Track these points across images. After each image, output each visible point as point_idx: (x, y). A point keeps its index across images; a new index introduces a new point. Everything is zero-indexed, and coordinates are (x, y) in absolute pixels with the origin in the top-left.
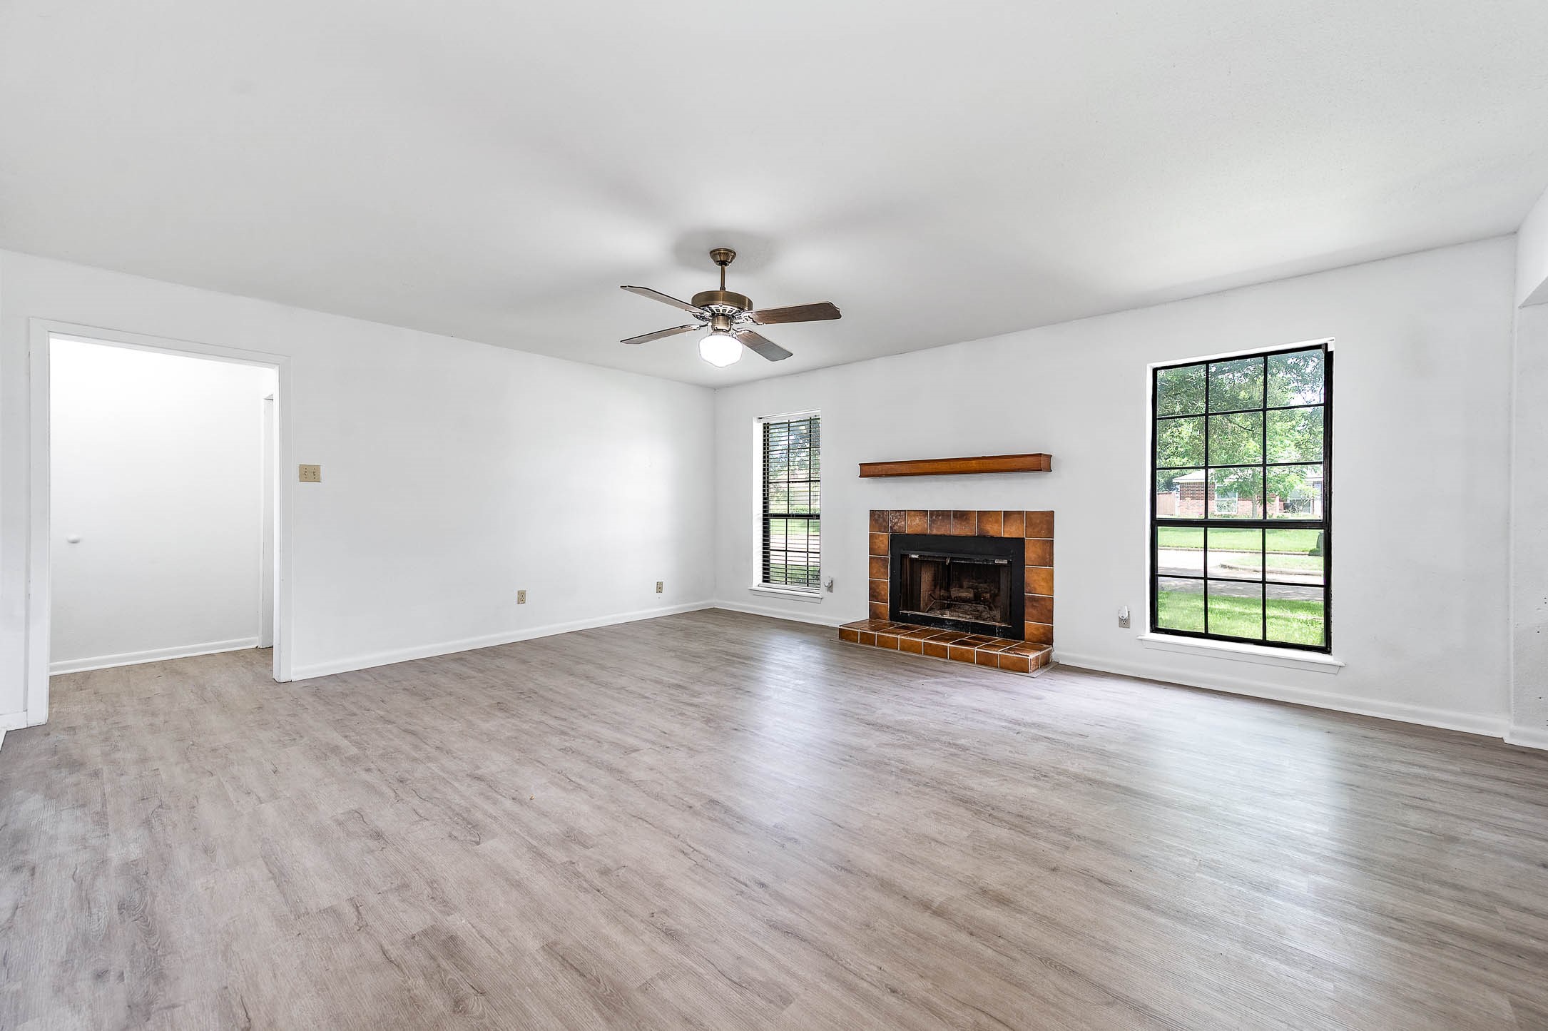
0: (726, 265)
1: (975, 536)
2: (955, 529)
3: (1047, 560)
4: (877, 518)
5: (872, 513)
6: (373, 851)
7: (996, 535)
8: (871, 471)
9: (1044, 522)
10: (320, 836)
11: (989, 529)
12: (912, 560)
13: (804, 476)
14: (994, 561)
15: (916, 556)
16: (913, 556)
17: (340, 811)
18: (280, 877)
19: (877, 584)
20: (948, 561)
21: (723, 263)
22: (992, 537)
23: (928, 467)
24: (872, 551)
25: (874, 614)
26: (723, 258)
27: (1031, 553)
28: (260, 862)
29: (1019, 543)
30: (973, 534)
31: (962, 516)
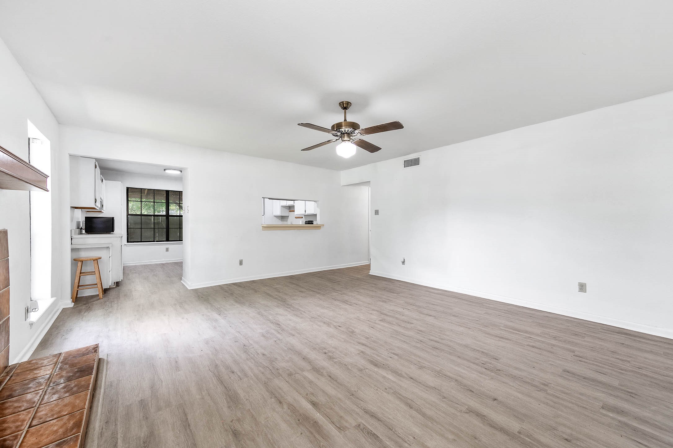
9: (4, 241)
21: (345, 108)
26: (345, 106)
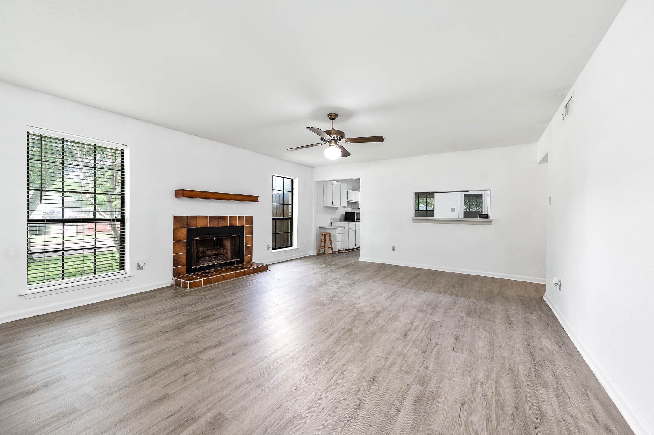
1: (228, 226)
2: (219, 224)
3: (251, 233)
4: (178, 220)
5: (175, 217)
6: (463, 335)
7: (235, 225)
8: (182, 194)
9: (249, 219)
10: (472, 350)
11: (233, 223)
12: (196, 240)
13: (91, 189)
14: (232, 236)
15: (198, 238)
16: (196, 238)
17: (458, 354)
18: (492, 346)
19: (179, 257)
20: (215, 238)
21: (333, 119)
22: (234, 226)
23: (220, 196)
24: (175, 239)
25: (176, 274)
26: (333, 117)
27: (246, 231)
28: (495, 353)
29: (242, 227)
30: (227, 225)
31: (223, 218)
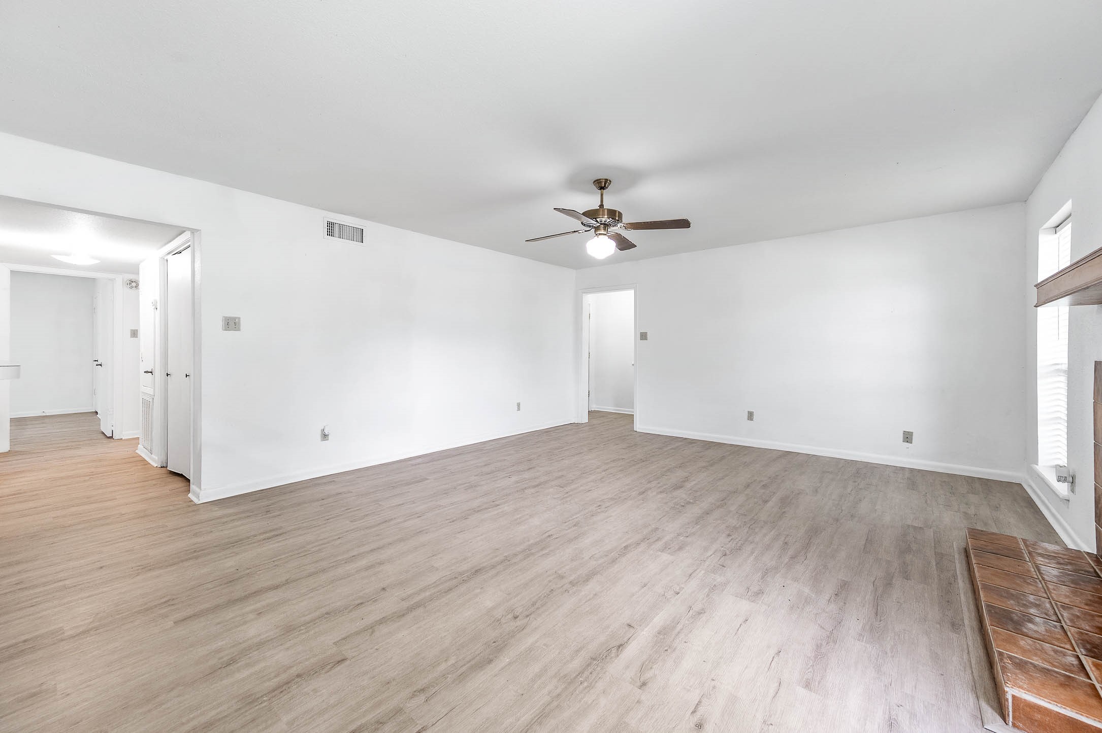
0: (604, 189)
21: (602, 189)
26: (602, 185)
